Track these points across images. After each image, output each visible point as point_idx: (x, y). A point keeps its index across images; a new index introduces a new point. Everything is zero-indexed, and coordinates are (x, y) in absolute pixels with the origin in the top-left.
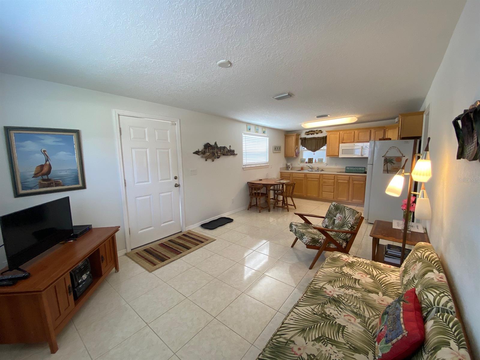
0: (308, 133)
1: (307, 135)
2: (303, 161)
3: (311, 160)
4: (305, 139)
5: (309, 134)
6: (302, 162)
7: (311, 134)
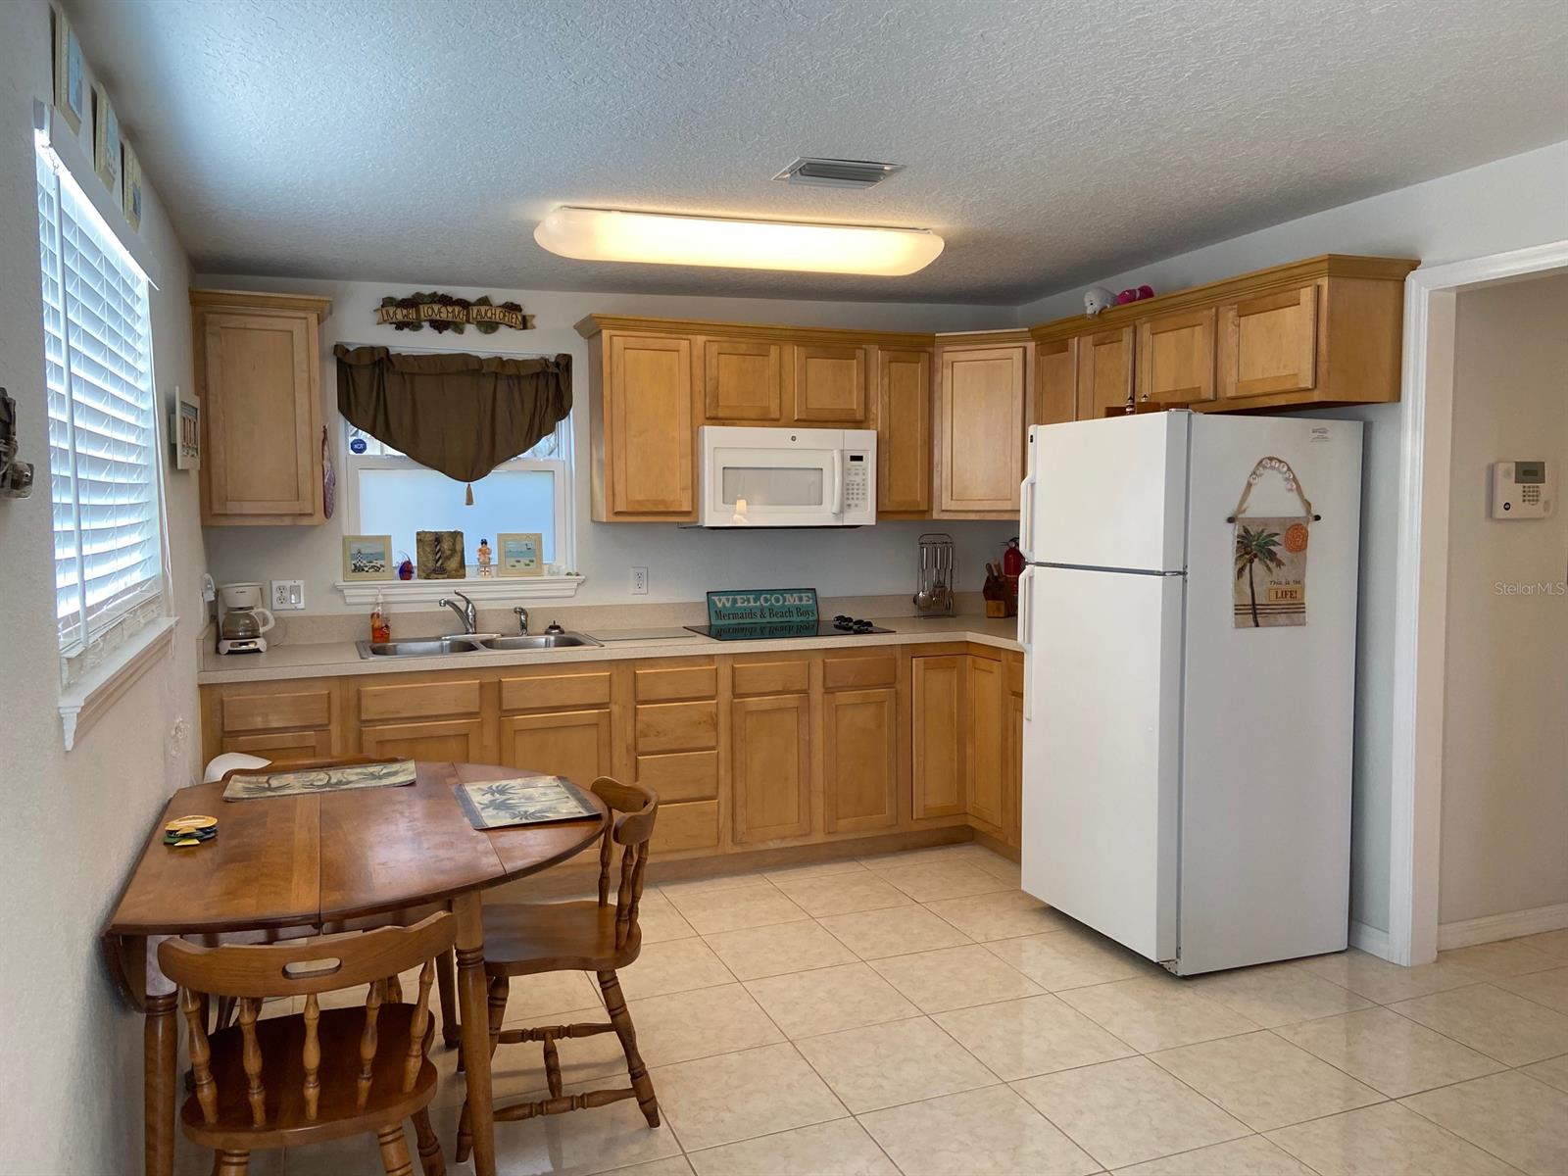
0: (406, 312)
1: (400, 326)
2: (366, 561)
3: (446, 545)
4: (381, 360)
5: (415, 326)
6: (358, 569)
7: (440, 326)
